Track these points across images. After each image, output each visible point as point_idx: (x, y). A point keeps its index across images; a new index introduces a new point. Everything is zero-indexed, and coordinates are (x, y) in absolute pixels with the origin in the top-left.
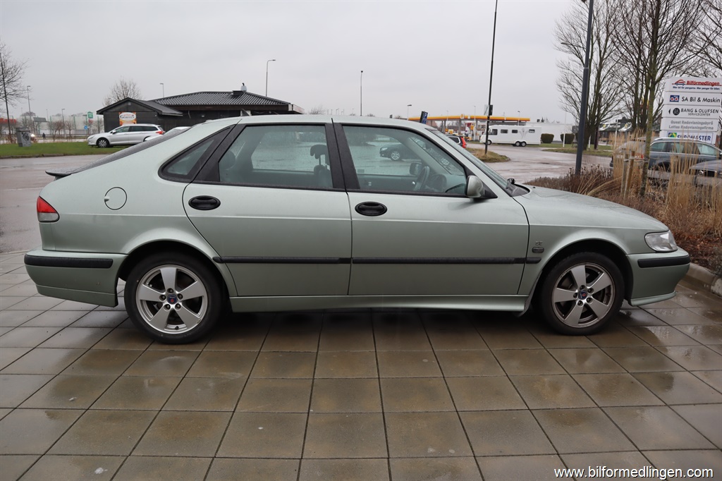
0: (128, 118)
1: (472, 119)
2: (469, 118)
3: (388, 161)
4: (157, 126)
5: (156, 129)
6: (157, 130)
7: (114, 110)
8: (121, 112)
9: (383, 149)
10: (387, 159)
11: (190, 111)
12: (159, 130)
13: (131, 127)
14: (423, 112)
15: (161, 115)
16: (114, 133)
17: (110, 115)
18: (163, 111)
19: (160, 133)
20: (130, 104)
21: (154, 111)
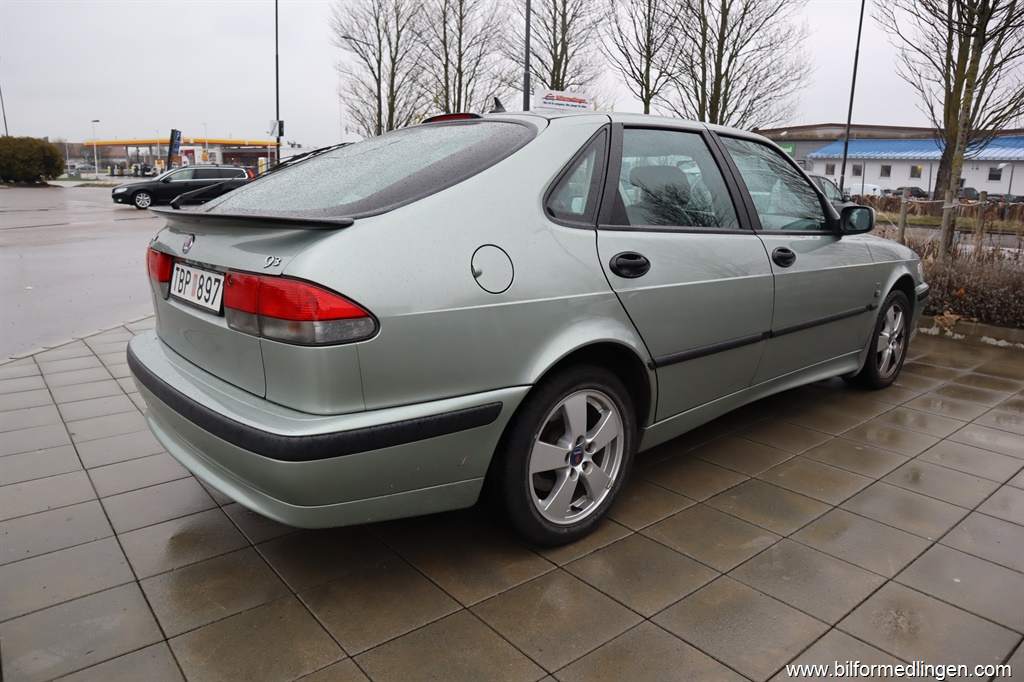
1: (196, 143)
2: (192, 142)
3: (132, 210)
9: (119, 191)
10: (128, 206)
14: (173, 131)
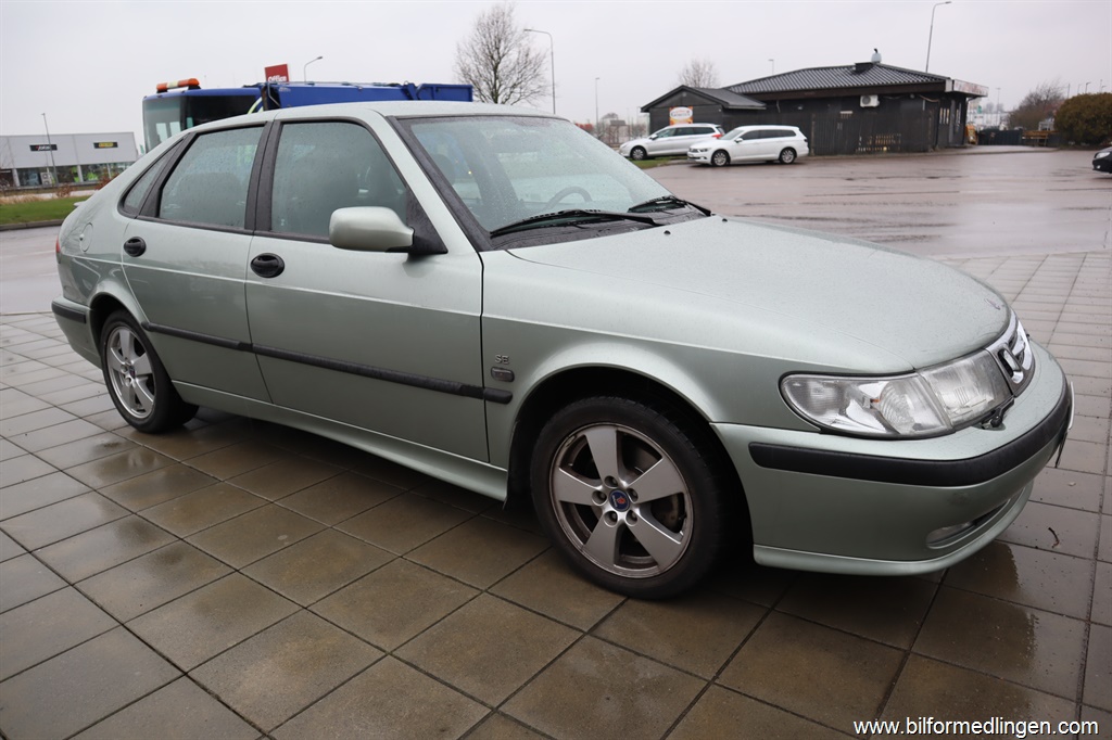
0: (681, 116)
4: (713, 126)
5: (711, 131)
6: (713, 131)
7: (664, 104)
8: (673, 107)
11: (781, 101)
12: (717, 132)
13: (677, 129)
15: (727, 110)
16: (654, 139)
17: (658, 112)
18: (731, 103)
19: (718, 137)
20: (684, 94)
21: (718, 103)
